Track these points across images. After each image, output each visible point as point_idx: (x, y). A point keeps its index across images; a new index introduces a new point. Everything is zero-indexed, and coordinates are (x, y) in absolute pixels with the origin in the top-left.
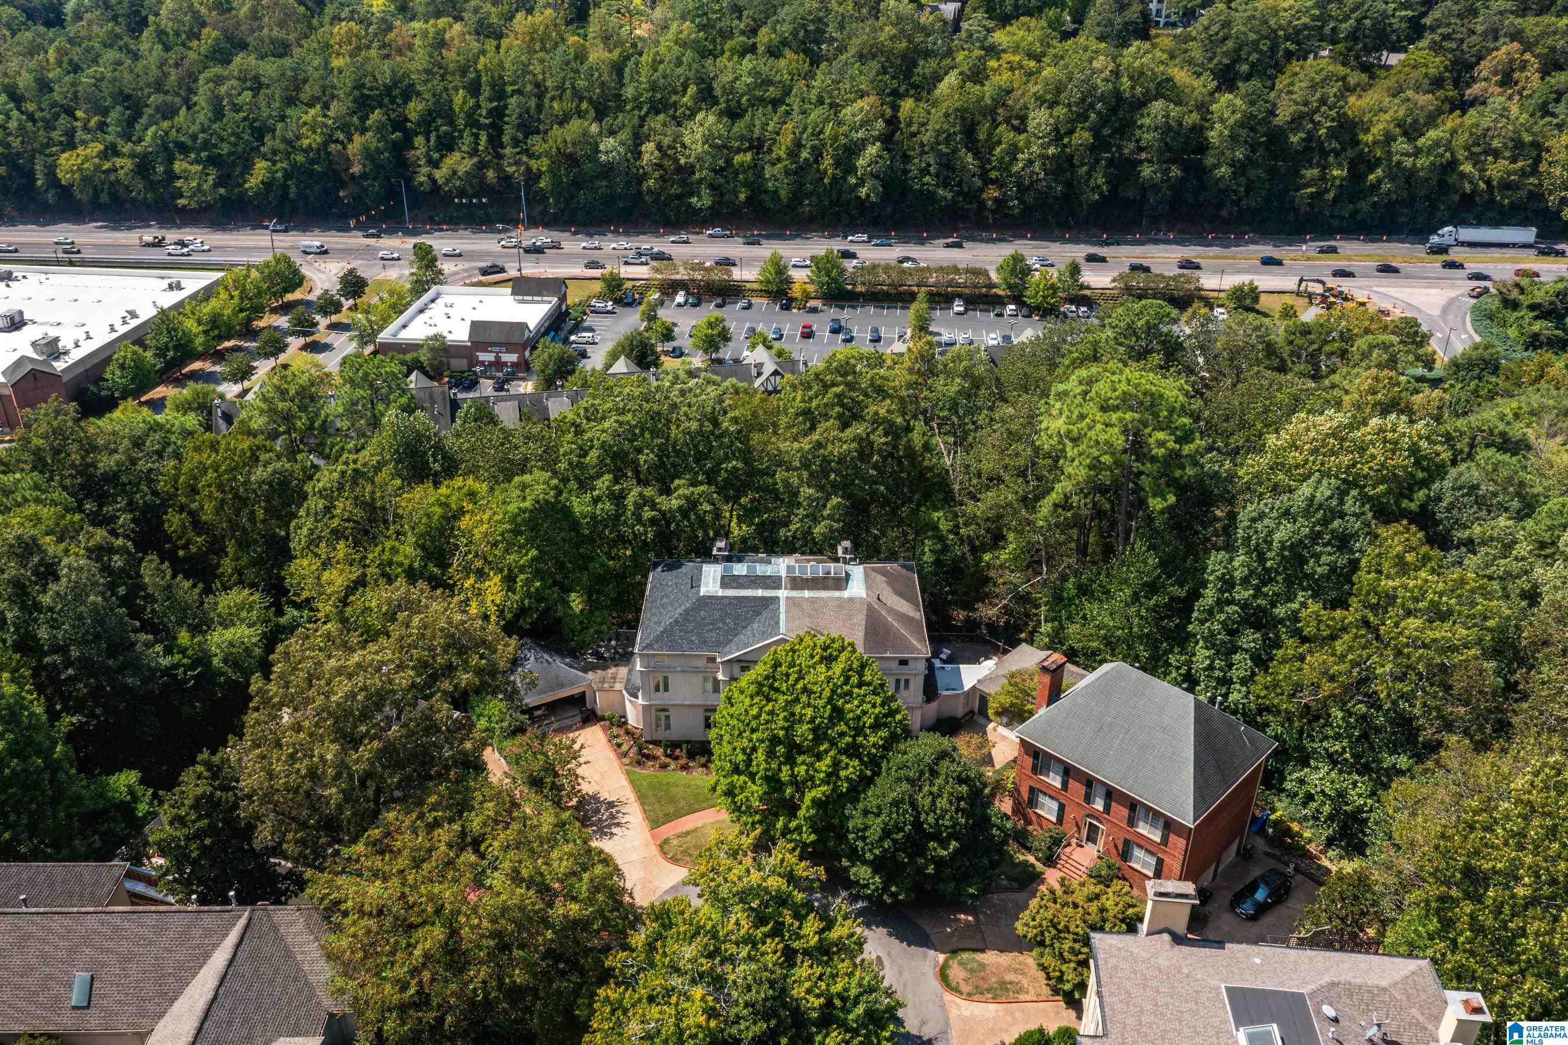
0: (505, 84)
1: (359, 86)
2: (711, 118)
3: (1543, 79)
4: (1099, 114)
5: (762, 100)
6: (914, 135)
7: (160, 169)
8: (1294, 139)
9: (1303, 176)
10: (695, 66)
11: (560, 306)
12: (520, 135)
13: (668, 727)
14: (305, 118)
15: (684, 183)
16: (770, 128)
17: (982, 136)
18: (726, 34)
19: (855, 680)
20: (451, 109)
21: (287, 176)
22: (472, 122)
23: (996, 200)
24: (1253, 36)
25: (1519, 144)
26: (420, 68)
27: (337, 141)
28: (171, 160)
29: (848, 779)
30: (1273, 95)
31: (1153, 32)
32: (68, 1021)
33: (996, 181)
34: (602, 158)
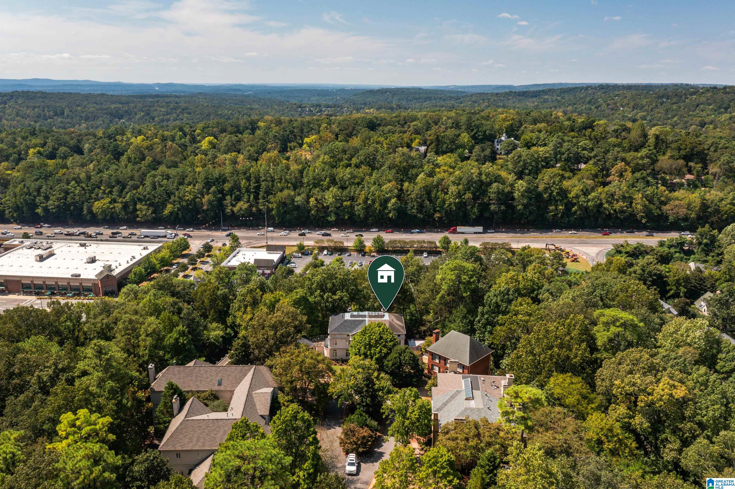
0: (260, 177)
1: (207, 178)
2: (335, 190)
3: (632, 174)
4: (475, 188)
5: (353, 183)
6: (409, 195)
7: (131, 207)
8: (545, 196)
9: (549, 209)
10: (329, 171)
11: (283, 254)
12: (265, 195)
13: (336, 356)
14: (187, 189)
15: (325, 212)
16: (356, 193)
17: (433, 196)
18: (341, 160)
19: (385, 331)
20: (240, 186)
21: (179, 210)
22: (248, 191)
23: (439, 218)
24: (529, 161)
25: (624, 197)
26: (228, 171)
27: (198, 197)
28: (135, 204)
29: (384, 353)
30: (537, 180)
31: (498, 157)
32: (216, 388)
33: (438, 211)
34: (296, 204)
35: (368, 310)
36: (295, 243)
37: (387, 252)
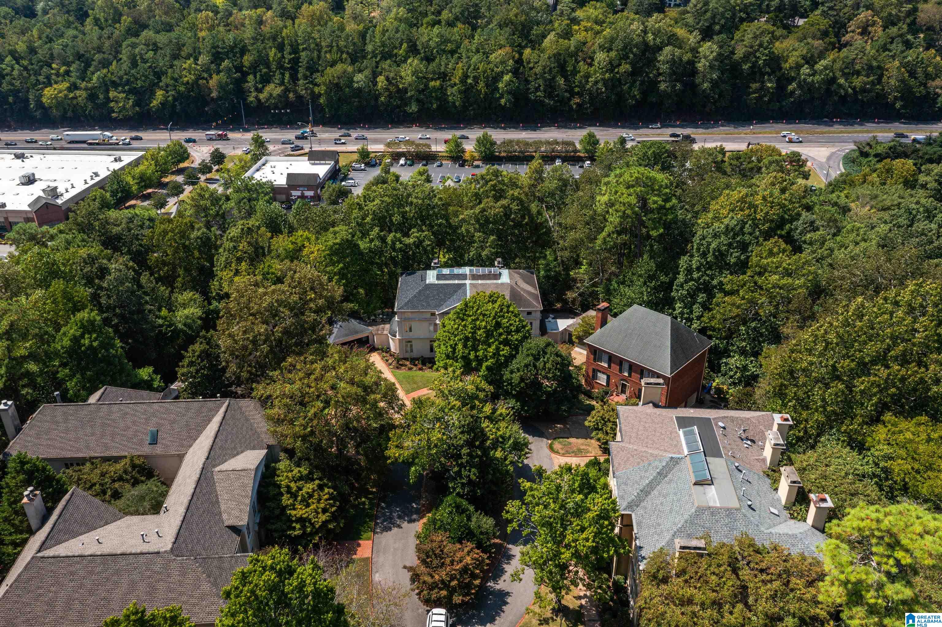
0: (298, 45)
1: (215, 47)
2: (416, 62)
3: (884, 30)
4: (635, 55)
5: (444, 51)
6: (531, 69)
7: (102, 97)
8: (745, 67)
9: (750, 87)
10: (406, 32)
11: (335, 166)
12: (308, 73)
13: (412, 351)
14: (184, 66)
15: (401, 99)
16: (450, 67)
17: (569, 69)
18: (424, 15)
19: (505, 310)
20: (268, 59)
21: (175, 99)
22: (281, 66)
23: (578, 104)
24: (721, 9)
25: (870, 67)
26: (249, 36)
27: (203, 78)
28: (107, 91)
29: (503, 355)
30: (733, 42)
31: (667, 9)
32: (147, 450)
33: (578, 93)
34: (356, 85)
35: (470, 263)
36: (354, 148)
37: (499, 160)
